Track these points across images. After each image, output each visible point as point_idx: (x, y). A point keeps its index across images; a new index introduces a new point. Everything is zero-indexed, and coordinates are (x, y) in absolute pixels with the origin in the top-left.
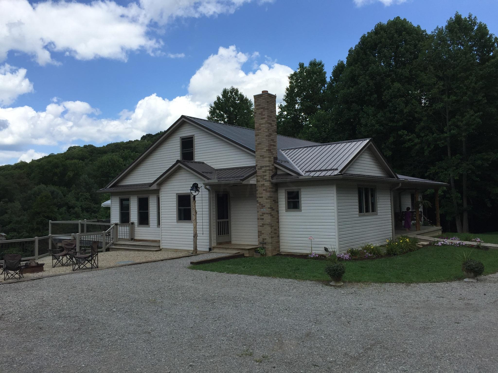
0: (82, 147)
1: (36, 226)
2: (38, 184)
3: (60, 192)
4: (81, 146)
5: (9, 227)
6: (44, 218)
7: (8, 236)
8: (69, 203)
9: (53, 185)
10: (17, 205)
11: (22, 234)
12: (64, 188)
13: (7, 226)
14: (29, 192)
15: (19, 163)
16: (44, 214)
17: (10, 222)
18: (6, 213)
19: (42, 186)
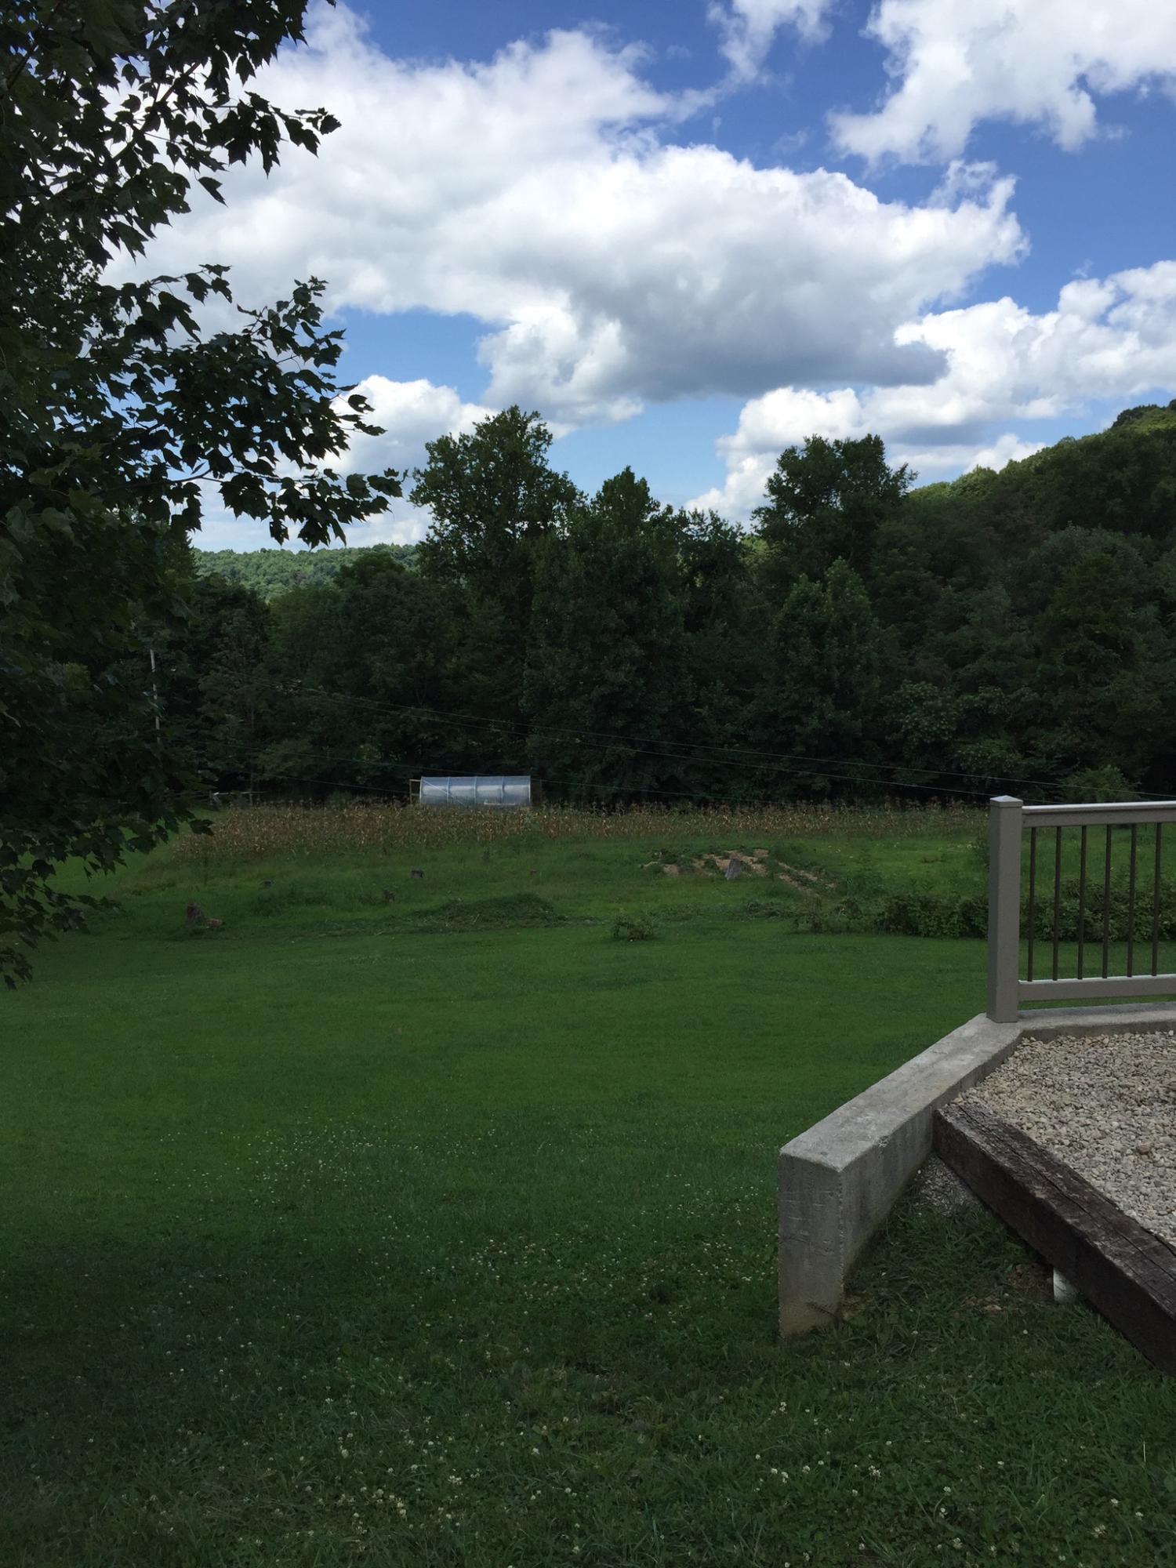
0: (1164, 409)
1: (1062, 667)
2: (1060, 524)
3: (1135, 552)
4: (1161, 406)
5: (973, 668)
6: (1091, 643)
7: (977, 699)
8: (1167, 590)
9: (1106, 527)
10: (999, 596)
11: (1018, 693)
12: (1143, 537)
13: (968, 666)
14: (1033, 551)
15: (970, 476)
16: (1092, 627)
17: (977, 653)
18: (965, 622)
19: (1075, 532)
